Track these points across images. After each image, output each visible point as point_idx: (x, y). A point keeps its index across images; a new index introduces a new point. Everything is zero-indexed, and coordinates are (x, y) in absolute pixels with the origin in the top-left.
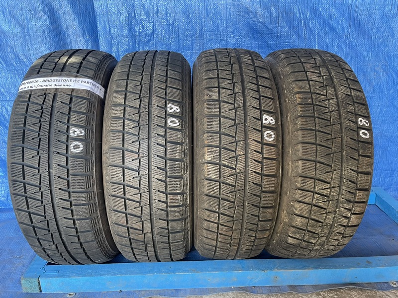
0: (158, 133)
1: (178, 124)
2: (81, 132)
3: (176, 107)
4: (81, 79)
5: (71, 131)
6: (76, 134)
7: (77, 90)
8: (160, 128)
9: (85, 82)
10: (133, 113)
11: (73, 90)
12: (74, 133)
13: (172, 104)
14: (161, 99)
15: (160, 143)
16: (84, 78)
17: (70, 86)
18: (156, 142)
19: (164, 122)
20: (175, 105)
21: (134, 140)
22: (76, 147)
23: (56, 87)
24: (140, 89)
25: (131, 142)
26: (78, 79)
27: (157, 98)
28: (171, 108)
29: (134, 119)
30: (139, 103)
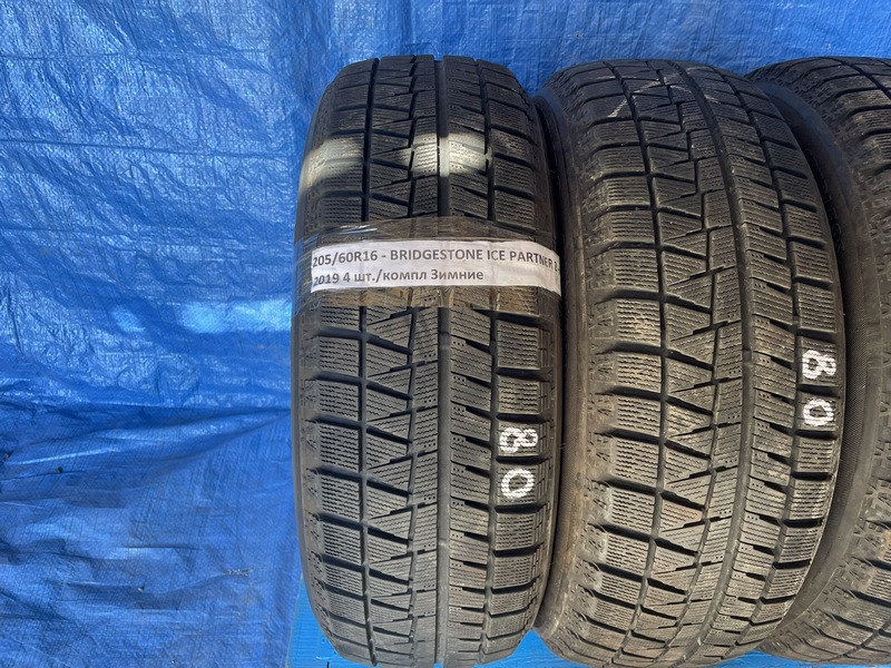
0: (771, 450)
1: (830, 417)
2: (529, 438)
3: (826, 358)
4: (508, 245)
5: (503, 439)
6: (516, 445)
7: (502, 289)
8: (778, 437)
9: (521, 256)
10: (694, 382)
11: (492, 292)
12: (510, 443)
13: (816, 348)
14: (780, 332)
15: (777, 481)
16: (515, 238)
17: (480, 276)
18: (762, 477)
19: (792, 413)
20: (823, 353)
21: (696, 471)
22: (517, 483)
23: (437, 283)
24: (708, 291)
25: (685, 474)
26: (499, 246)
27: (770, 328)
28: (813, 364)
29: (698, 404)
30: (711, 347)
